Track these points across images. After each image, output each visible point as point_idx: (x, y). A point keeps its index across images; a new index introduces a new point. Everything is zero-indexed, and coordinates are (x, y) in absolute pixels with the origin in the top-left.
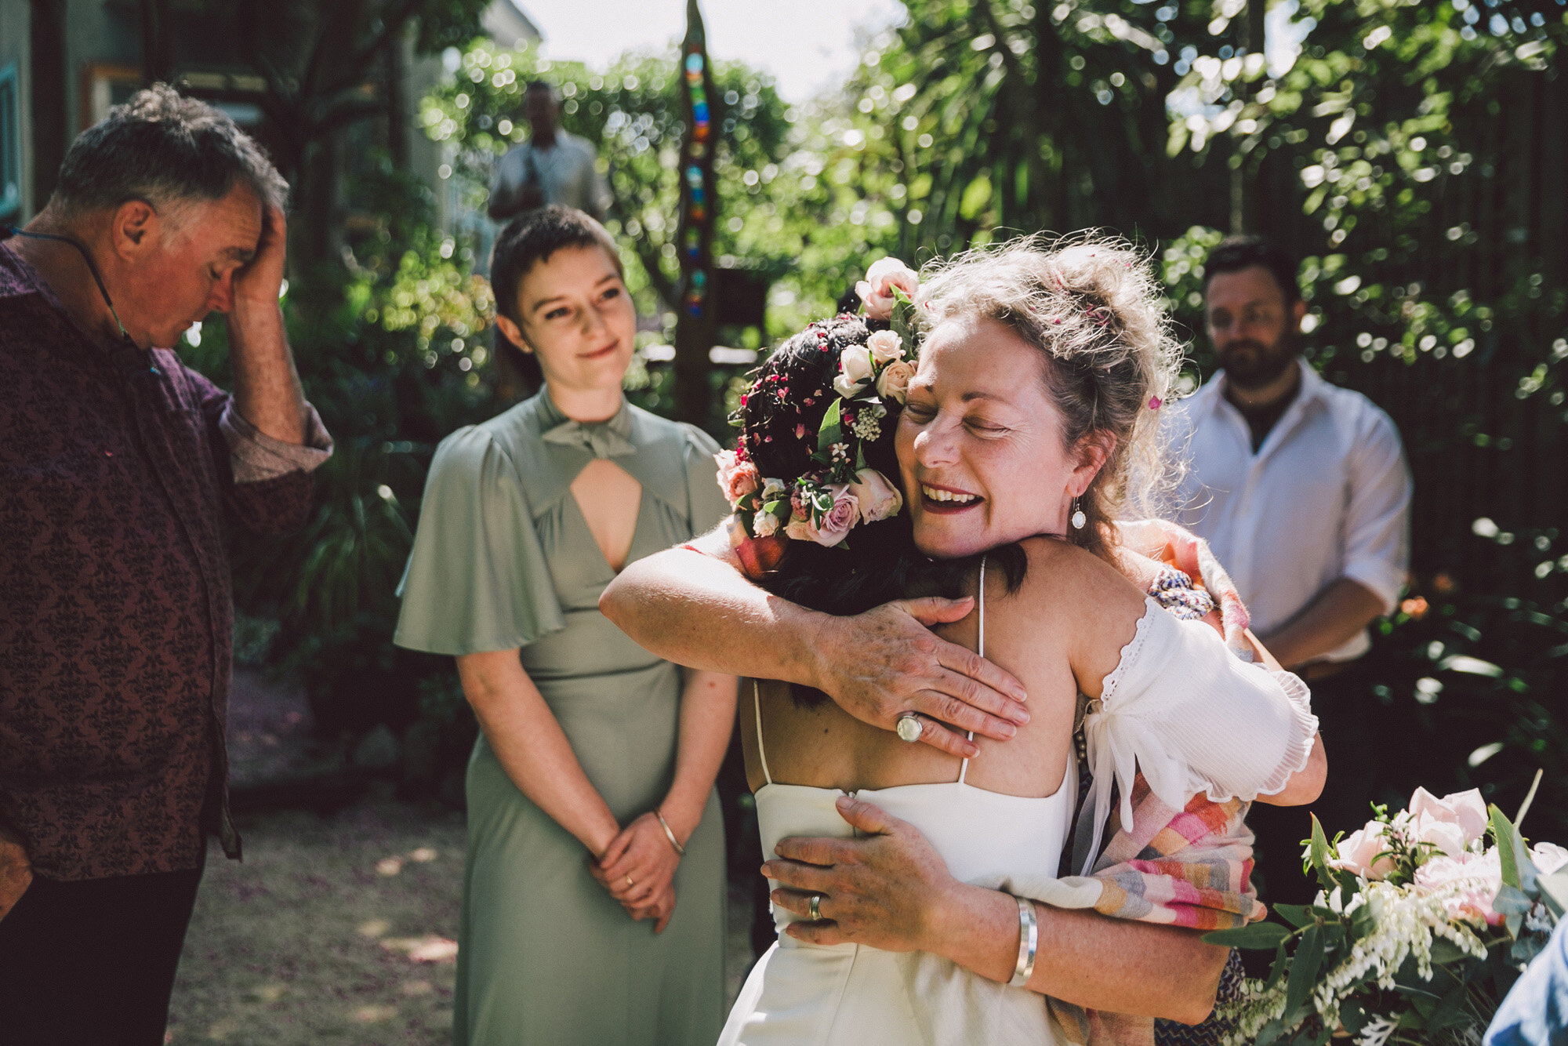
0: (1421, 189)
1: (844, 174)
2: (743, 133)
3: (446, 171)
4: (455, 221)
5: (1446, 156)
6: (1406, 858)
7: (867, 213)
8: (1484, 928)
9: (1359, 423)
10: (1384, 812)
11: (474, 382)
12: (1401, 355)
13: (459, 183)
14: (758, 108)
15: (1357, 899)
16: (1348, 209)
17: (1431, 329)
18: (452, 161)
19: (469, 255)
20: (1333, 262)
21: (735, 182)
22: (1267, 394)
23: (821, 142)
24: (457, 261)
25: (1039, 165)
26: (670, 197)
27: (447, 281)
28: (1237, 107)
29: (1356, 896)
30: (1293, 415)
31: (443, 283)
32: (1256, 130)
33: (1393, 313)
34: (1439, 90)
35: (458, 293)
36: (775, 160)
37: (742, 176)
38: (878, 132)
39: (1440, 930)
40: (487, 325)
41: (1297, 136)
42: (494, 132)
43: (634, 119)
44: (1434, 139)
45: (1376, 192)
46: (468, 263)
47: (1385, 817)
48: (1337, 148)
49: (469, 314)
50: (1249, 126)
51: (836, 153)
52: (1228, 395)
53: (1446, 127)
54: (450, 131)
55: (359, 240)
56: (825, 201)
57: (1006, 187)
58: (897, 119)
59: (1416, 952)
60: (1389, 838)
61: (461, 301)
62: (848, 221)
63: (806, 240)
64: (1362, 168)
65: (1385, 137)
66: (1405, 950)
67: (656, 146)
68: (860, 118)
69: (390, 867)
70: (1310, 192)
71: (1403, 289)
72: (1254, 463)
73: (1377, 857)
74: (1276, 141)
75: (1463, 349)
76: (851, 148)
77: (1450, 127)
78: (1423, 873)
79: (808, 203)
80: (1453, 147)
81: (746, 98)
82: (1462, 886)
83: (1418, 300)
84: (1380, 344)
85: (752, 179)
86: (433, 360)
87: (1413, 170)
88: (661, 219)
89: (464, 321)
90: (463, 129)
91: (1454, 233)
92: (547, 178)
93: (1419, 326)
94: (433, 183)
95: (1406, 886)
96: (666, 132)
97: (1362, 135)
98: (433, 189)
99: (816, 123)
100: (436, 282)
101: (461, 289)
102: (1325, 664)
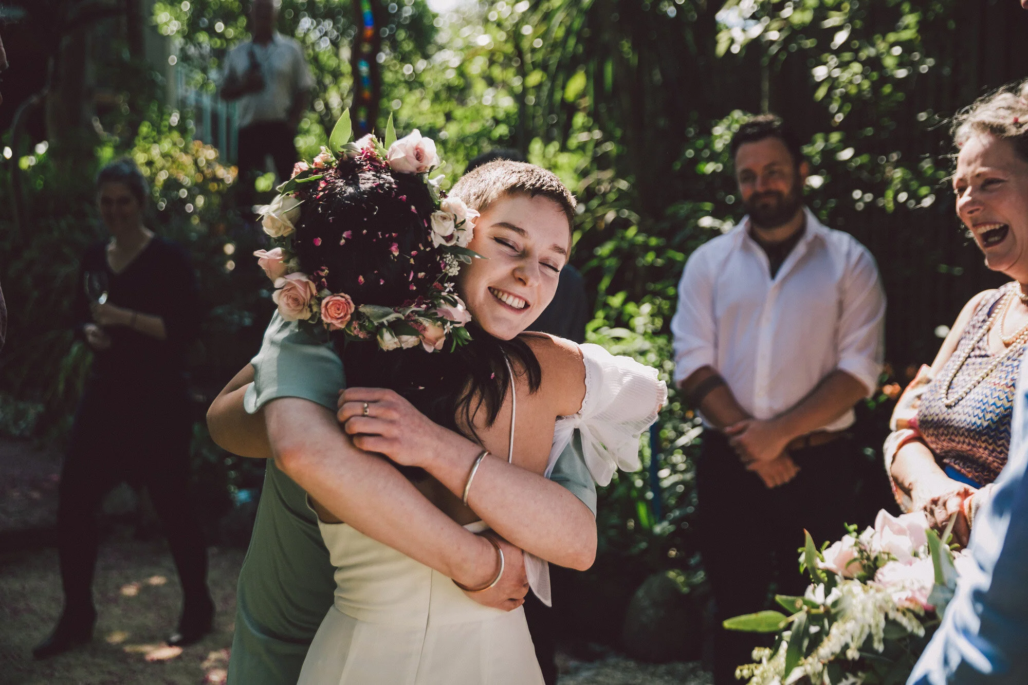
0: (899, 84)
1: (477, 67)
2: (402, 35)
3: (173, 60)
4: (180, 98)
5: (917, 59)
6: (871, 564)
7: (494, 96)
8: (922, 613)
9: (849, 254)
10: (855, 531)
11: (195, 221)
12: (884, 205)
13: (183, 69)
14: (412, 16)
15: (835, 593)
16: (845, 97)
17: (905, 187)
18: (178, 53)
19: (191, 124)
20: (835, 137)
21: (396, 72)
22: (781, 233)
23: (459, 43)
24: (182, 129)
25: (621, 62)
26: (347, 83)
27: (174, 144)
28: (765, 21)
29: (834, 590)
30: (801, 249)
31: (170, 145)
32: (779, 38)
33: (878, 175)
34: (912, 11)
35: (183, 154)
36: (426, 57)
37: (402, 68)
38: (502, 36)
39: (892, 615)
40: (204, 177)
41: (809, 43)
42: (211, 31)
43: (318, 24)
44: (907, 46)
45: (866, 85)
46: (191, 130)
47: (855, 534)
48: (838, 52)
49: (191, 169)
50: (774, 35)
51: (470, 51)
52: (752, 234)
53: (916, 38)
54: (175, 29)
55: (104, 111)
56: (462, 87)
57: (596, 79)
58: (518, 25)
59: (874, 631)
60: (858, 548)
61: (186, 160)
62: (480, 103)
63: (449, 117)
64: (856, 67)
65: (873, 45)
66: (867, 631)
67: (335, 44)
68: (490, 25)
69: (130, 591)
70: (819, 84)
71: (884, 157)
72: (772, 285)
73: (850, 563)
74: (794, 47)
75: (927, 202)
76: (482, 48)
77: (920, 38)
78: (882, 574)
79: (449, 88)
80: (921, 53)
81: (405, 8)
82: (907, 584)
83: (897, 165)
84: (869, 197)
85: (408, 70)
86: (163, 205)
87: (892, 70)
88: (339, 100)
89: (187, 175)
90: (186, 28)
91: (922, 117)
92: (265, 66)
93: (897, 185)
94: (163, 68)
95: (869, 582)
96: (343, 33)
97: (856, 43)
98: (164, 74)
99: (456, 28)
100: (166, 145)
101: (185, 150)
102: (824, 433)
